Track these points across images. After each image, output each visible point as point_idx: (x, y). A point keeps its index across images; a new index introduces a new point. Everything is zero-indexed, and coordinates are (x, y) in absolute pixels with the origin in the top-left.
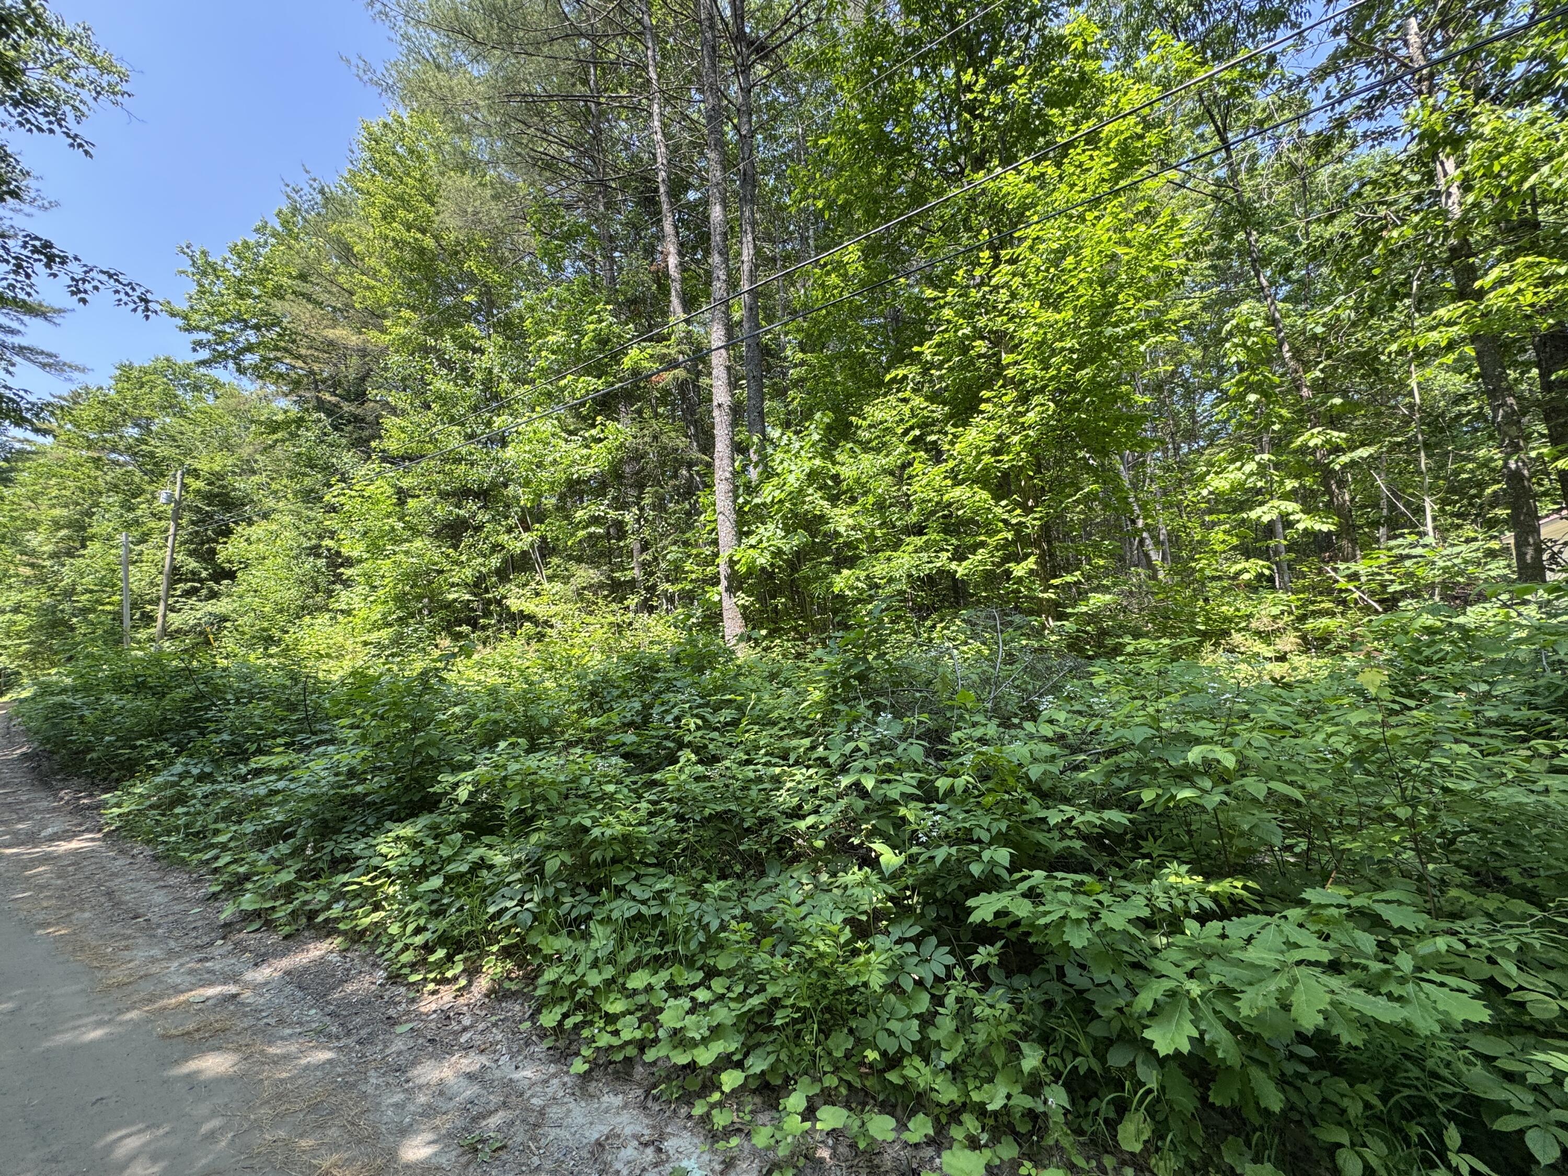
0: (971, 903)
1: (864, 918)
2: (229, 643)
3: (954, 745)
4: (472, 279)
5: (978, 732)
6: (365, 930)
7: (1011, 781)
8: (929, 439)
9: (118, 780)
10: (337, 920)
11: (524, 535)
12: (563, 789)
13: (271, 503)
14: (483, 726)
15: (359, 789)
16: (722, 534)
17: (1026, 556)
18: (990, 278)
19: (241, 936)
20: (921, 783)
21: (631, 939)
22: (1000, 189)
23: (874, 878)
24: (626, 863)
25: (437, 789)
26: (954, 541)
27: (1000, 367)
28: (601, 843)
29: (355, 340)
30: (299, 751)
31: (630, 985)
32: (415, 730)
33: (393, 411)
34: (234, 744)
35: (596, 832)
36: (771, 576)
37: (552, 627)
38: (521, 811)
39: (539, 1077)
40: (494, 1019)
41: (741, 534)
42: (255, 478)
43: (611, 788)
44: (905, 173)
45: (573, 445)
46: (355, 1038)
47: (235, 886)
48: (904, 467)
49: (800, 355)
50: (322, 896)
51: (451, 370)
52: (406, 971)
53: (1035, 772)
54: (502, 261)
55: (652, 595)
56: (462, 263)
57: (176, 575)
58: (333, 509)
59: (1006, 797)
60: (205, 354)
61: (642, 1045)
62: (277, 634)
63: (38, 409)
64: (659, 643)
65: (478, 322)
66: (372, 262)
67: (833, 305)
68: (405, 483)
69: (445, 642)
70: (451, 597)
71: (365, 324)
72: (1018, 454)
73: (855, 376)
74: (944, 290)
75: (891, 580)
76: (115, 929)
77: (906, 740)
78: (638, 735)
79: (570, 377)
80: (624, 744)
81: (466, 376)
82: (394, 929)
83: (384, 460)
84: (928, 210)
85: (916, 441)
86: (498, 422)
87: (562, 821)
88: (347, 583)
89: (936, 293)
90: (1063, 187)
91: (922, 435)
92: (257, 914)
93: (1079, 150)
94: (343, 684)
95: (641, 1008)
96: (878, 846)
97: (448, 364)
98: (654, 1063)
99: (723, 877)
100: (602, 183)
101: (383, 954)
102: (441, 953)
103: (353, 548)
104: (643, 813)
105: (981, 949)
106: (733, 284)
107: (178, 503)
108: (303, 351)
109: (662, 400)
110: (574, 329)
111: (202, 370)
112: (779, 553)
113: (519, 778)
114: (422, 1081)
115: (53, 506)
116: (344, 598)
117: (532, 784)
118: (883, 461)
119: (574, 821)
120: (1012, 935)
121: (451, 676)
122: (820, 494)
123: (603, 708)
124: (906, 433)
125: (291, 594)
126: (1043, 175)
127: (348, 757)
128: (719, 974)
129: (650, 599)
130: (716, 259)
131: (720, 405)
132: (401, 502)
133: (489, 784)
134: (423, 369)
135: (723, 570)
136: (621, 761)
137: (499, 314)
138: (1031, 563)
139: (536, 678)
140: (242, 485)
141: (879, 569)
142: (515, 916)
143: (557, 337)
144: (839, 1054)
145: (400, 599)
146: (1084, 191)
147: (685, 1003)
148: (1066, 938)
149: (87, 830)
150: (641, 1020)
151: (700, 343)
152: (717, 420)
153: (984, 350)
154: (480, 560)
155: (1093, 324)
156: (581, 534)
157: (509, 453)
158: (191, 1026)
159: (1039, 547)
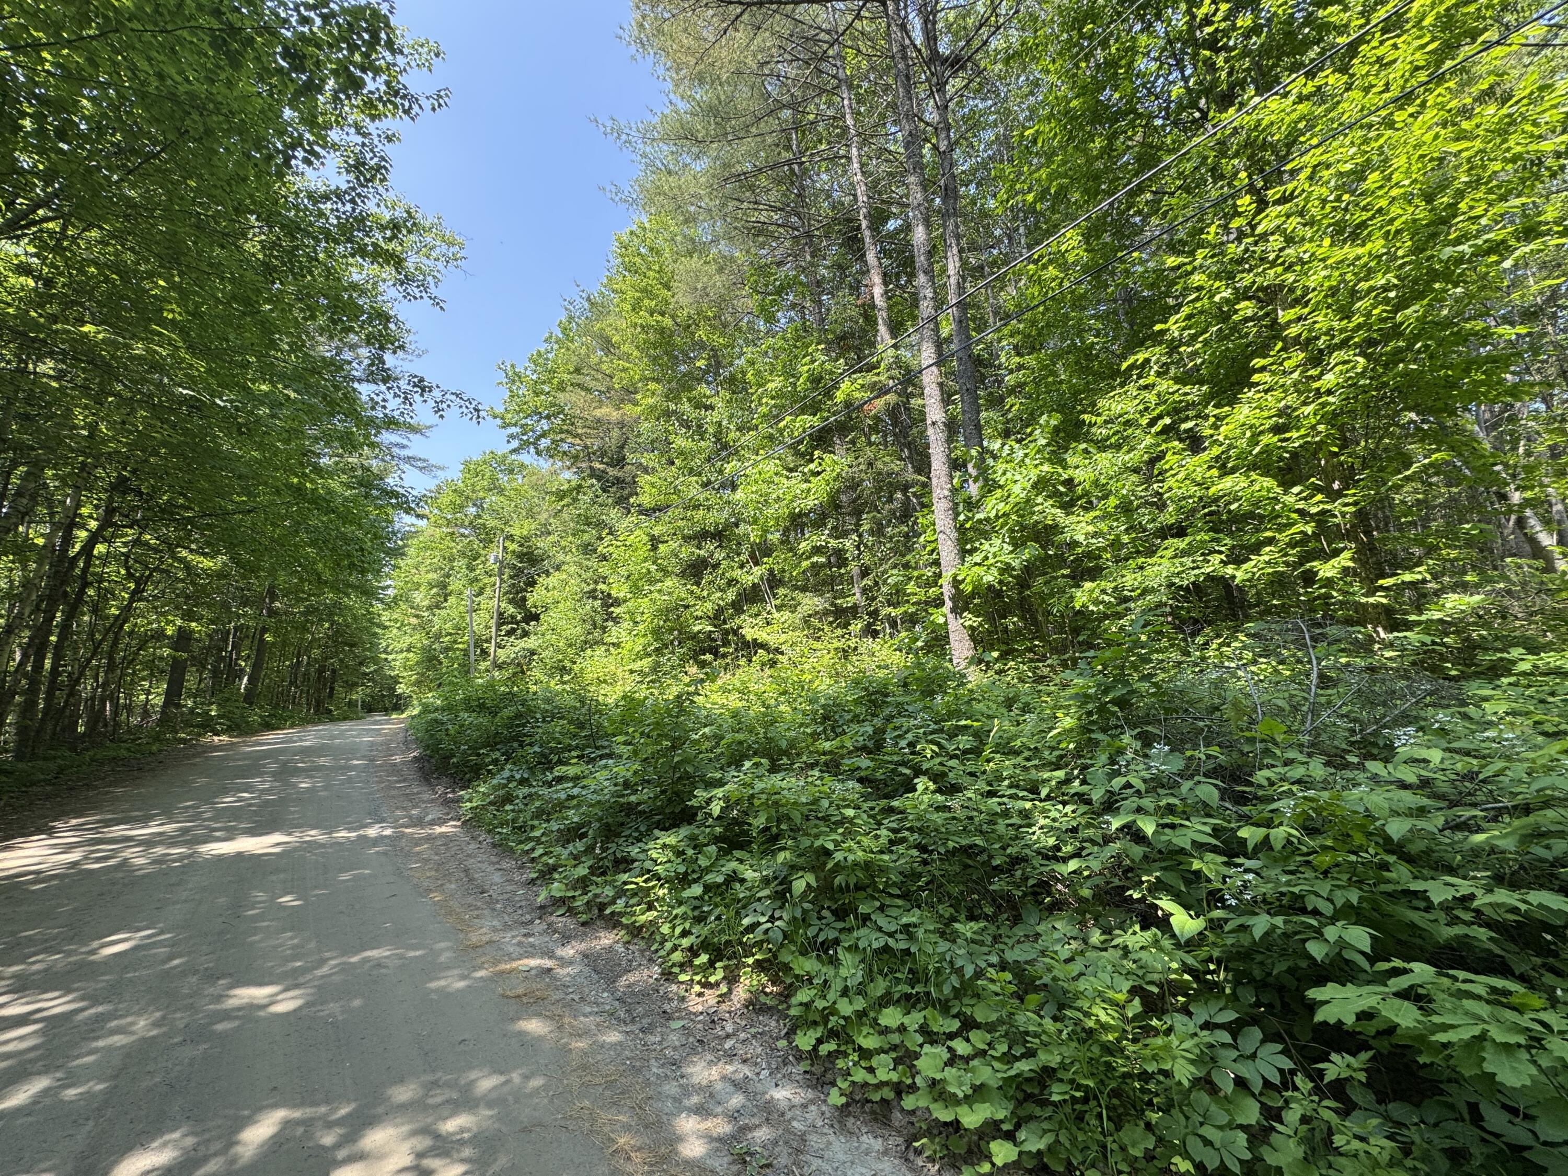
0: (1314, 993)
1: (1155, 990)
2: (536, 673)
3: (1260, 786)
4: (702, 346)
5: (1298, 772)
6: (642, 926)
7: (1358, 838)
8: (1185, 426)
9: (470, 781)
10: (622, 914)
11: (755, 569)
12: (805, 810)
13: (561, 557)
14: (729, 746)
15: (633, 798)
16: (943, 554)
17: (1336, 553)
18: (1253, 228)
19: (553, 918)
20: (1216, 832)
21: (880, 972)
22: (1259, 122)
23: (1167, 943)
24: (869, 891)
25: (694, 803)
26: (1228, 541)
27: (1276, 330)
28: (844, 868)
29: (615, 415)
30: (588, 763)
31: (883, 1021)
32: (674, 748)
33: (646, 470)
34: (543, 755)
35: (839, 856)
36: (999, 594)
37: (782, 653)
38: (767, 829)
39: (797, 1100)
40: (753, 1030)
41: (964, 553)
42: (551, 538)
43: (850, 812)
44: (1130, 138)
45: (794, 481)
46: (639, 1026)
47: (547, 874)
48: (1152, 462)
49: (1017, 359)
50: (609, 892)
51: (689, 428)
52: (676, 970)
53: (1397, 829)
54: (725, 325)
55: (876, 619)
56: (693, 334)
57: (502, 619)
58: (604, 558)
59: (1353, 858)
60: (515, 444)
61: (900, 1090)
62: (568, 664)
63: (419, 500)
64: (887, 667)
65: (708, 383)
66: (626, 348)
67: (1052, 298)
68: (656, 532)
69: (693, 670)
70: (696, 629)
71: (622, 401)
72: (1313, 427)
73: (1083, 370)
74: (1192, 253)
75: (1145, 591)
76: (470, 900)
77: (1191, 777)
78: (872, 760)
79: (788, 418)
80: (859, 768)
81: (700, 431)
82: (665, 929)
83: (640, 513)
84: (1163, 169)
85: (1166, 430)
86: (728, 468)
87: (805, 842)
88: (616, 620)
89: (1180, 260)
90: (1355, 94)
91: (1174, 422)
92: (562, 901)
93: (1374, 43)
94: (617, 706)
95: (894, 1048)
96: (1166, 904)
97: (686, 424)
98: (913, 1112)
99: (972, 918)
100: (809, 235)
101: (657, 951)
102: (704, 958)
103: (619, 590)
104: (883, 841)
105: (1334, 1057)
106: (940, 303)
107: (501, 562)
108: (580, 431)
109: (874, 429)
110: (790, 373)
111: (514, 457)
112: (1007, 569)
113: (764, 796)
114: (695, 1080)
115: (428, 572)
116: (616, 633)
117: (776, 803)
118: (1125, 458)
119: (817, 843)
120: (1384, 1045)
121: (699, 700)
122: (1051, 502)
123: (836, 731)
124: (1152, 423)
125: (577, 631)
126: (1319, 88)
127: (625, 770)
128: (978, 1026)
129: (874, 624)
130: (922, 279)
131: (934, 423)
132: (654, 548)
133: (737, 803)
134: (666, 431)
135: (947, 591)
136: (857, 785)
137: (724, 373)
138: (1345, 560)
139: (772, 702)
140: (542, 544)
141: (1130, 580)
142: (766, 931)
143: (775, 384)
144: (1137, 1152)
145: (657, 632)
146: (1387, 89)
147: (941, 1052)
148: (1488, 1067)
149: (452, 819)
150: (897, 1061)
151: (908, 366)
152: (932, 438)
153: (1249, 313)
154: (719, 594)
155: (1417, 250)
156: (805, 564)
157: (739, 495)
158: (520, 991)
159: (1356, 539)
